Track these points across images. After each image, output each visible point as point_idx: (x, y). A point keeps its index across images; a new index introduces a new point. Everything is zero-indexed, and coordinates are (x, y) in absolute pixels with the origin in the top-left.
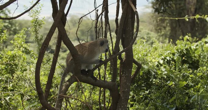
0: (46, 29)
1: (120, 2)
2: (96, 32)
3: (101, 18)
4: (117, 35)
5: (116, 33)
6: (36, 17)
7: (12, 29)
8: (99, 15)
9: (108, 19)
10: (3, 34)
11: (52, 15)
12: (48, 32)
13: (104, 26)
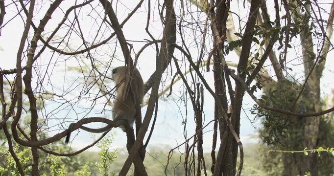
0: (117, 165)
1: (218, 129)
2: (186, 169)
3: (193, 150)
4: (213, 173)
5: (212, 170)
6: (106, 148)
7: (73, 163)
8: (190, 146)
9: (202, 152)
10: (59, 169)
11: (127, 147)
12: (121, 168)
13: (196, 162)
